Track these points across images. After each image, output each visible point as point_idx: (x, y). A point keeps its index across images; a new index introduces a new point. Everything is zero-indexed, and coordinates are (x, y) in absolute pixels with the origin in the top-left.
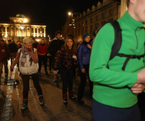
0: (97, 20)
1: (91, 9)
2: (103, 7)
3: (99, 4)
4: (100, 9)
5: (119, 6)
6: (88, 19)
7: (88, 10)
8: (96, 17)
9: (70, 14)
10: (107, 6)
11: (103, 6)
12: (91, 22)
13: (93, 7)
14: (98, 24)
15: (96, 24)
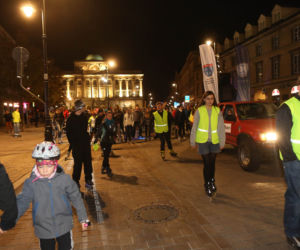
0: (258, 55)
2: (273, 26)
3: (262, 19)
4: (267, 29)
7: (237, 35)
8: (257, 47)
10: (282, 21)
11: (273, 21)
13: (249, 28)
14: (261, 62)
15: (256, 64)
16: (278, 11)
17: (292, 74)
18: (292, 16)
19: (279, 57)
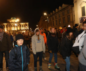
0: (59, 17)
1: (55, 11)
2: (63, 9)
3: (60, 7)
4: (61, 10)
5: (73, 8)
6: (54, 17)
7: (54, 12)
8: (59, 15)
9: (45, 14)
10: (65, 8)
12: (56, 18)
13: (57, 10)
14: (60, 19)
15: (59, 19)
16: (64, 5)
17: (68, 22)
18: (67, 7)
19: (65, 17)
